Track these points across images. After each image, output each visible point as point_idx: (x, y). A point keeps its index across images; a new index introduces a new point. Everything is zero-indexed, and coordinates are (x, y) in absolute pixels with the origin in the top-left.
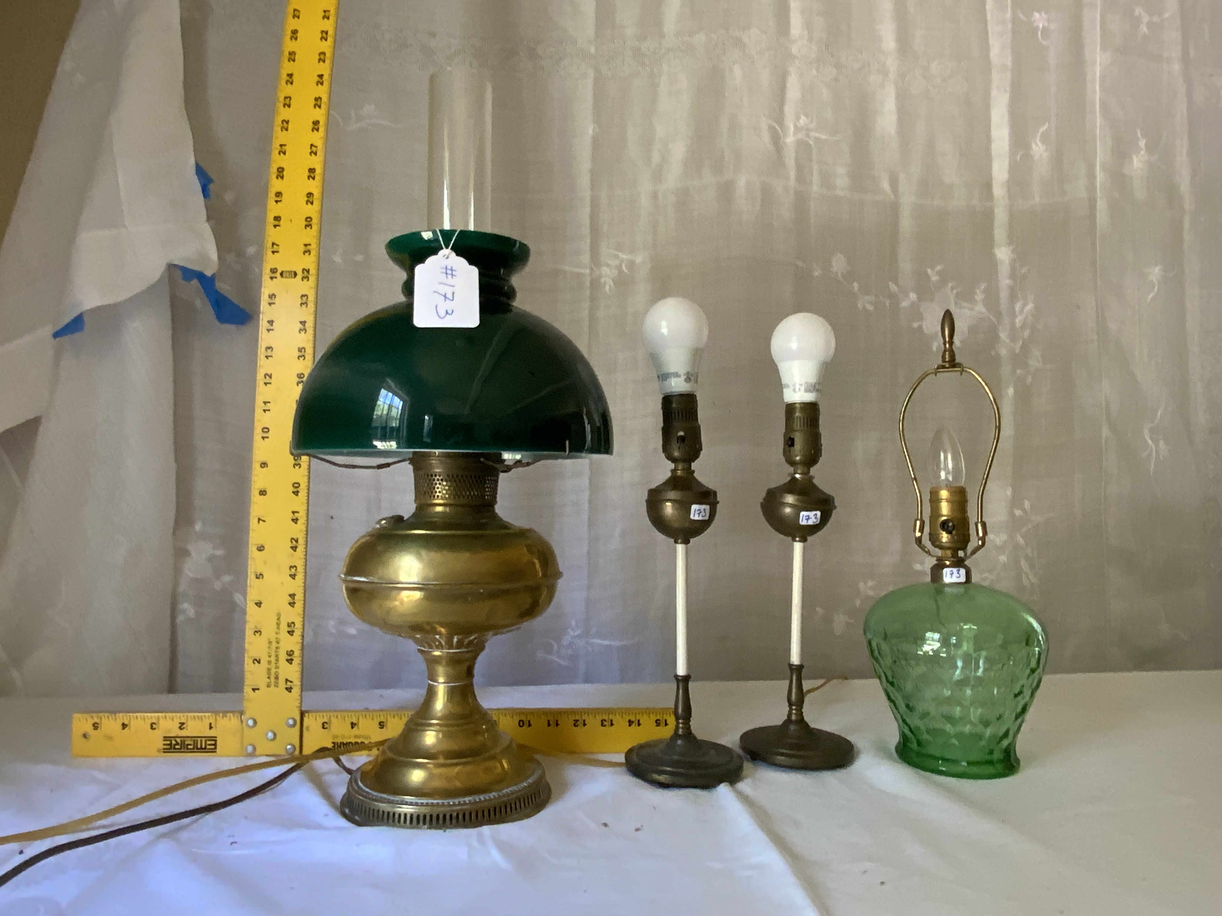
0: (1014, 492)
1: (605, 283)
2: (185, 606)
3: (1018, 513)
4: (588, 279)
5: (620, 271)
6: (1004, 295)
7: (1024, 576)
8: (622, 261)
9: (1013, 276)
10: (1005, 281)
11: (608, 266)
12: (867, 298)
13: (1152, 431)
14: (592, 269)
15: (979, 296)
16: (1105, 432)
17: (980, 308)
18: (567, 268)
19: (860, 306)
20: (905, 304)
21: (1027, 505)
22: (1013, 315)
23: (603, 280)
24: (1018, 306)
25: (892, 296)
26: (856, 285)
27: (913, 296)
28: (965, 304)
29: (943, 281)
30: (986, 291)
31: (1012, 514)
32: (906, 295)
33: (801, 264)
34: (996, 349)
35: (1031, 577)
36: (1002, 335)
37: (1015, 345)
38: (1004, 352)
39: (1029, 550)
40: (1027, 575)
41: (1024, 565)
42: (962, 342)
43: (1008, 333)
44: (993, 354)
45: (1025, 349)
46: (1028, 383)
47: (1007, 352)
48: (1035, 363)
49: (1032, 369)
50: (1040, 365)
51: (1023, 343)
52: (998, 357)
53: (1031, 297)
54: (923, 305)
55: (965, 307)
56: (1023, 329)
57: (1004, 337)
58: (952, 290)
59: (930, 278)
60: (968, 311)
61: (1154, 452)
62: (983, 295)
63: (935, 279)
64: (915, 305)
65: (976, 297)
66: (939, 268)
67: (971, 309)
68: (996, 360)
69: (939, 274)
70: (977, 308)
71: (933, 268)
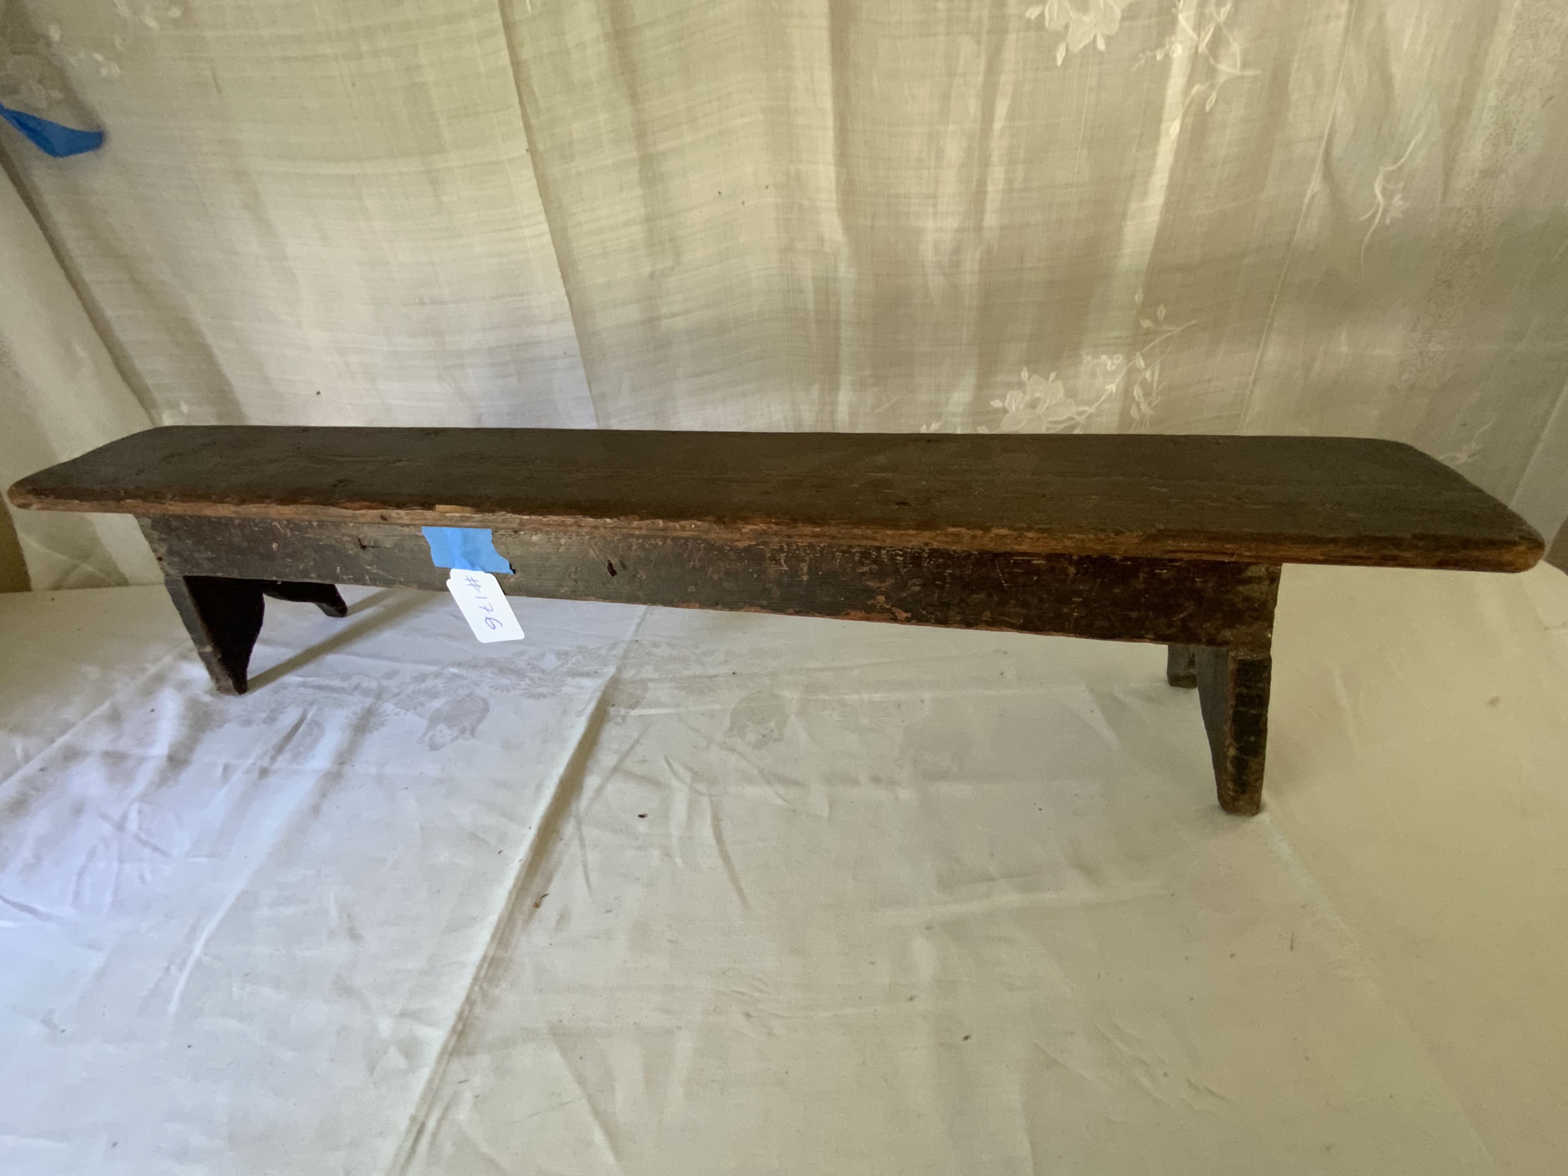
0: (1146, 297)
3: (1146, 324)
7: (1134, 407)
13: (1389, 178)
16: (1315, 185)
21: (1161, 311)
31: (1138, 326)
34: (1167, 46)
35: (1144, 407)
36: (1181, 17)
37: (1199, 36)
38: (1179, 52)
39: (1148, 375)
40: (1138, 405)
41: (1137, 392)
42: (1108, 39)
43: (1192, 12)
44: (1159, 57)
45: (1217, 43)
46: (1208, 109)
47: (1184, 50)
48: (1227, 68)
49: (1221, 80)
50: (1237, 71)
51: (1215, 29)
52: (1167, 62)
56: (1220, 3)
57: (1184, 21)
61: (1380, 212)
68: (1163, 69)
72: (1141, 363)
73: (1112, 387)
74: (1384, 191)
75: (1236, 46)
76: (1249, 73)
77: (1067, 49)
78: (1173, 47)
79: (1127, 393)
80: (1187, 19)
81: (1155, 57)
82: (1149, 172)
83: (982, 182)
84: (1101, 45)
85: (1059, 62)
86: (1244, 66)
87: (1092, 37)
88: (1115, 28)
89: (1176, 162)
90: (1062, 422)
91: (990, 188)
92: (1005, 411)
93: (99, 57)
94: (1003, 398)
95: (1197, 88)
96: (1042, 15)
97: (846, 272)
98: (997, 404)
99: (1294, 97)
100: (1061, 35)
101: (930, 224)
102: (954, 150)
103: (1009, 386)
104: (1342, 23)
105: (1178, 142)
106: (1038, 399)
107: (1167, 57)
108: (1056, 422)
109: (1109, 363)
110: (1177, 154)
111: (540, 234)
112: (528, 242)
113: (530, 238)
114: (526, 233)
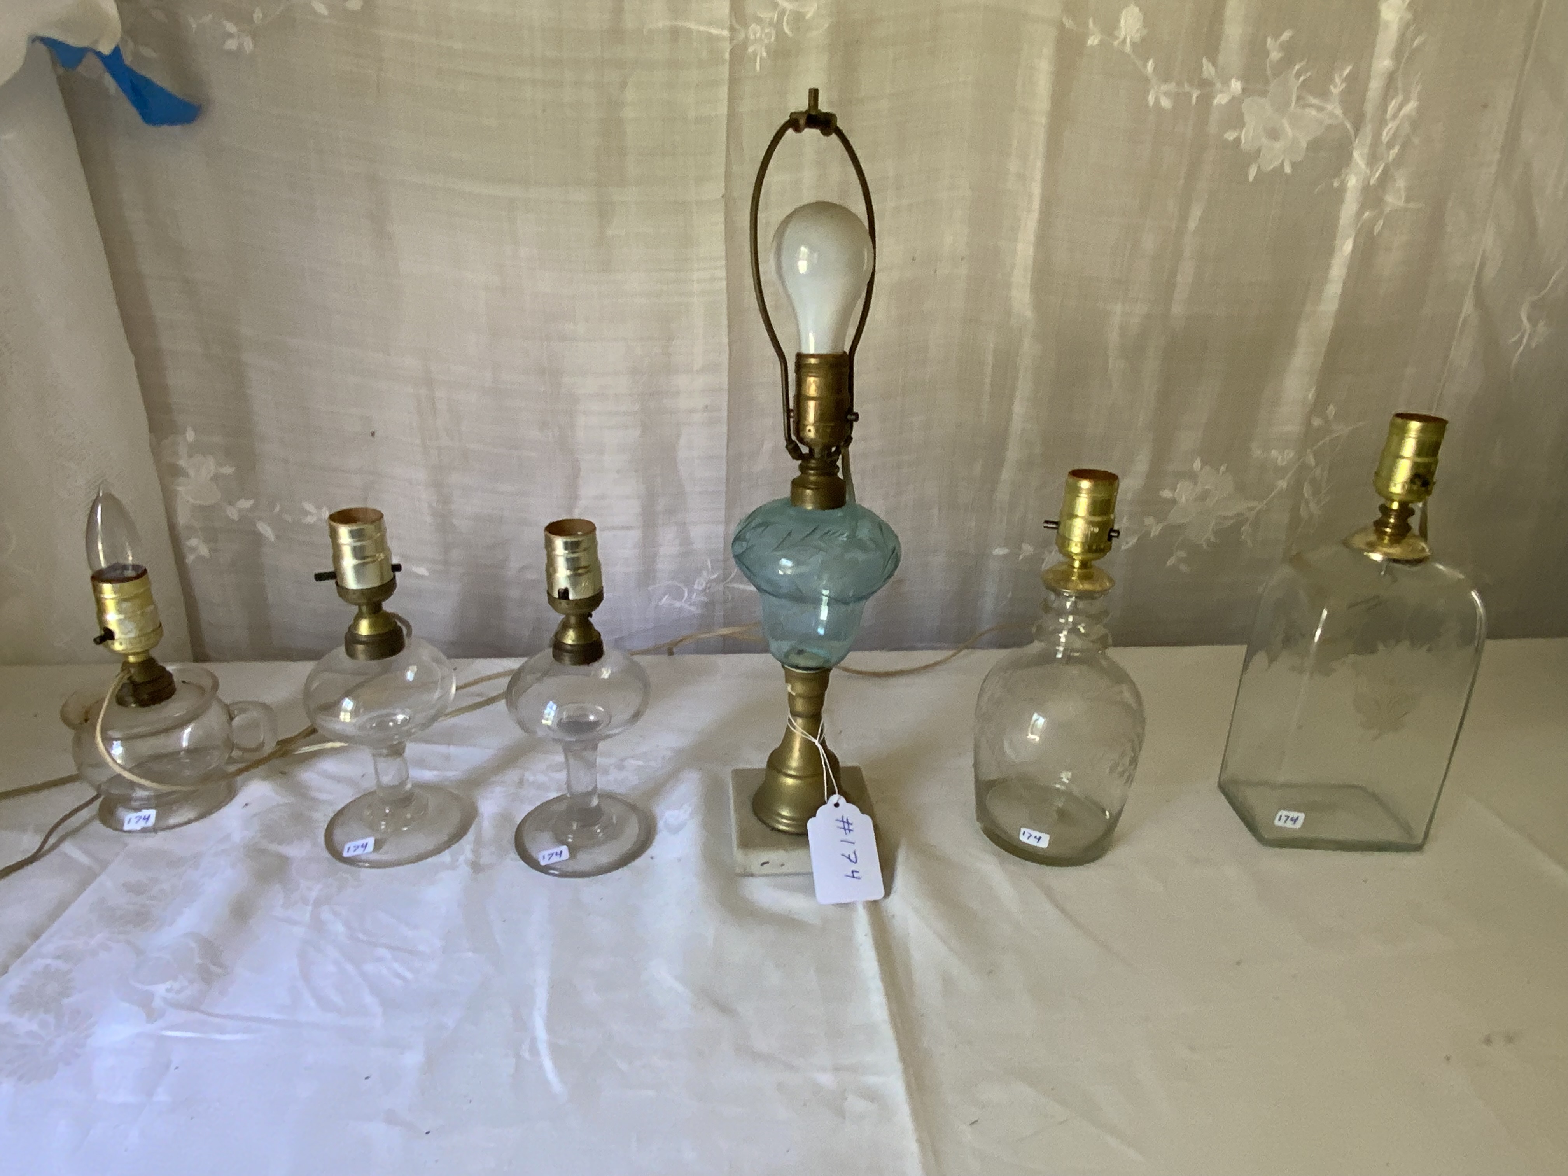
0: (1318, 396)
1: (755, 54)
2: (193, 542)
3: (1317, 422)
4: (727, 47)
5: (780, 34)
6: (1376, 85)
7: (1303, 506)
8: (783, 13)
9: (1398, 54)
10: (1383, 63)
11: (759, 21)
12: (1164, 88)
13: (1534, 306)
14: (732, 29)
15: (1337, 88)
16: (1468, 308)
17: (1335, 108)
18: (692, 26)
19: (1151, 100)
20: (1221, 100)
21: (1331, 410)
22: (1382, 122)
23: (751, 50)
24: (1393, 103)
25: (1205, 84)
26: (1150, 64)
27: (1236, 86)
28: (1314, 101)
29: (1288, 60)
30: (1351, 79)
31: (1309, 424)
32: (1226, 82)
33: (1069, 23)
34: (1343, 176)
35: (1312, 505)
36: (1356, 154)
37: (1371, 171)
38: (1353, 182)
39: (1318, 471)
40: (1307, 503)
41: (1307, 491)
42: (1294, 165)
43: (1366, 150)
44: (1336, 184)
45: (1386, 177)
46: (1376, 232)
47: (1357, 181)
48: (1394, 200)
49: (1388, 210)
50: (1401, 203)
51: (1384, 167)
52: (1342, 189)
53: (1416, 90)
54: (1248, 101)
55: (1311, 106)
56: (1390, 145)
57: (1359, 157)
58: (1298, 75)
59: (1267, 54)
60: (1313, 112)
61: (1526, 337)
62: (1344, 85)
63: (1275, 55)
64: (1236, 102)
65: (1332, 87)
66: (1286, 35)
67: (1320, 109)
68: (1339, 195)
69: (1285, 47)
70: (1330, 107)
71: (1277, 36)
72: (1311, 460)
73: (1283, 484)
74: (1529, 319)
75: (1401, 183)
76: (1411, 205)
77: (1259, 167)
78: (1347, 177)
79: (1296, 488)
80: (1361, 156)
81: (1332, 184)
83: (1173, 274)
84: (1288, 169)
85: (1251, 179)
86: (1408, 200)
87: (1280, 161)
88: (1301, 155)
89: (1348, 275)
90: (1231, 518)
91: (1179, 278)
92: (1174, 502)
93: (231, 27)
94: (1173, 489)
95: (1367, 214)
96: (1238, 138)
97: (1028, 348)
98: (1166, 494)
99: (1449, 229)
100: (1252, 157)
101: (1118, 308)
102: (1150, 242)
103: (1180, 475)
104: (1493, 169)
105: (1351, 257)
106: (1208, 491)
107: (1343, 185)
108: (1226, 518)
109: (1281, 457)
110: (1350, 268)
111: (713, 279)
112: (696, 285)
113: (699, 281)
114: (695, 276)
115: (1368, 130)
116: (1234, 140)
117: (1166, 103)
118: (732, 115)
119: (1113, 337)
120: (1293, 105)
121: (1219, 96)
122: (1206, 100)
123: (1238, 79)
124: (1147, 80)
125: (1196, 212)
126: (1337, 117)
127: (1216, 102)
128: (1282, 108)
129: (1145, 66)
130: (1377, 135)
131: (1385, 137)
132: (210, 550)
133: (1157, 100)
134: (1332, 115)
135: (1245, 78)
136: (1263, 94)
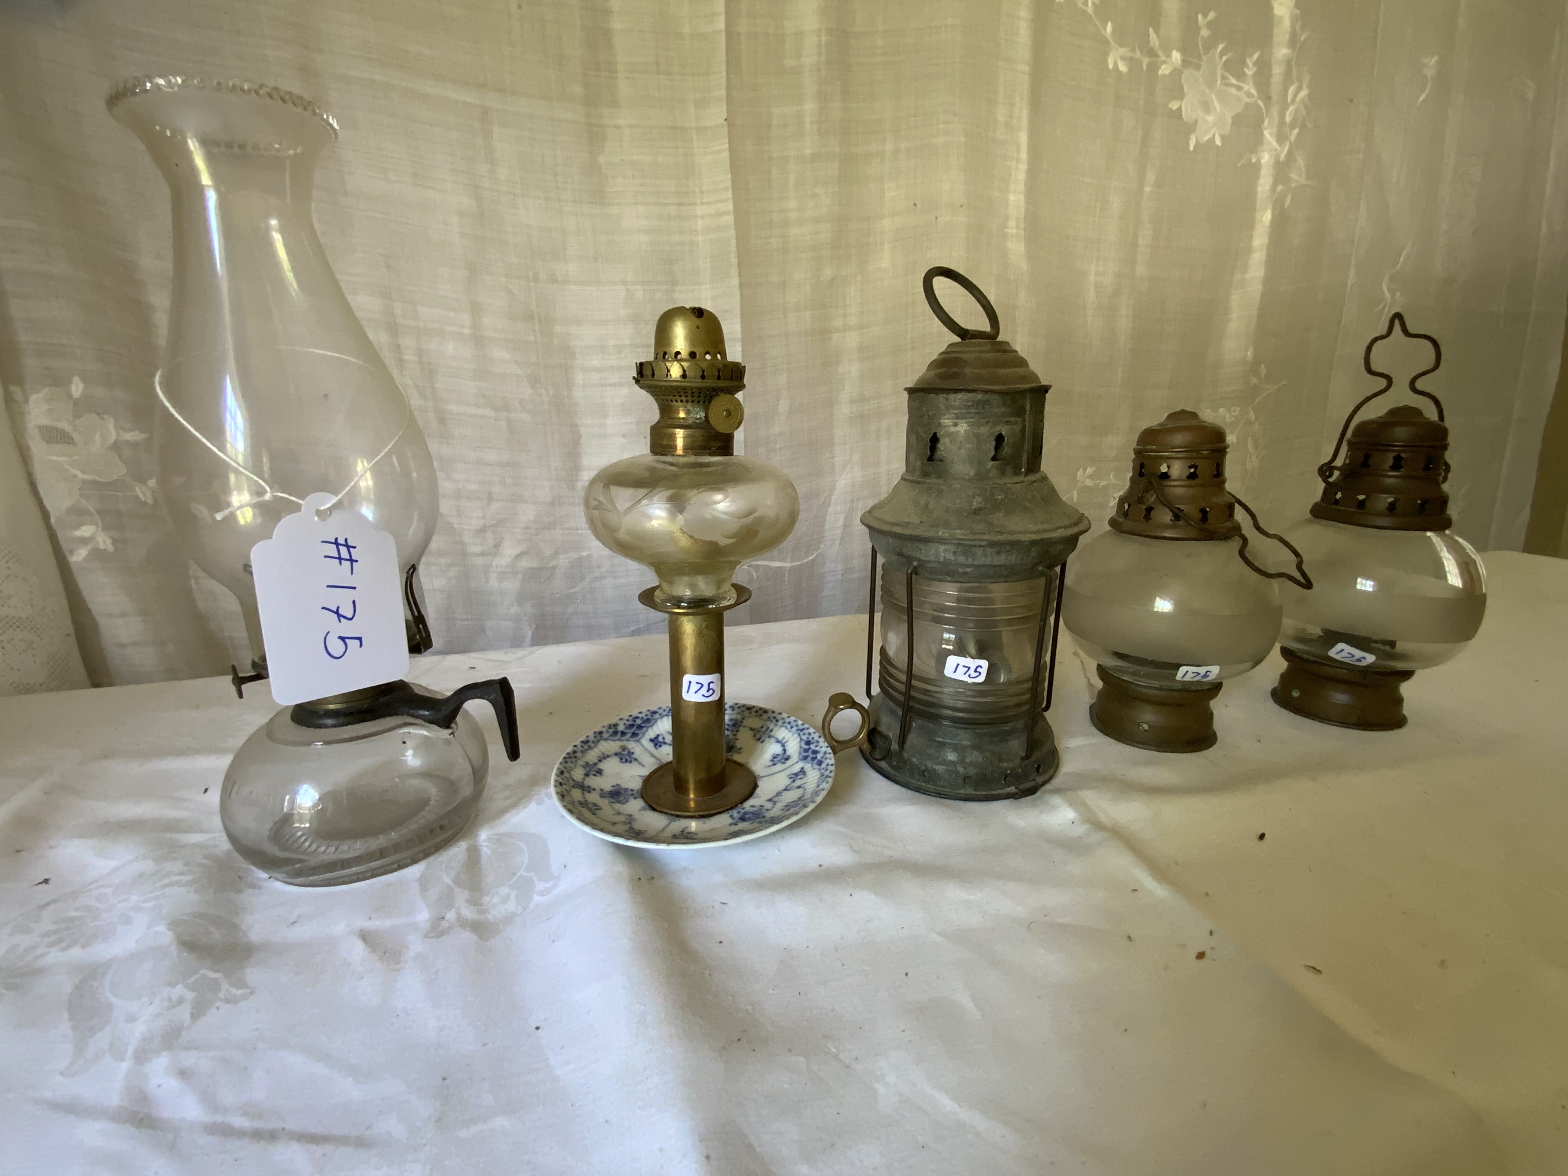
0: (1255, 355)
3: (1253, 381)
9: (1292, 43)
10: (1281, 52)
12: (1121, 52)
13: (1390, 281)
15: (1250, 71)
16: (1352, 276)
17: (1249, 87)
19: (1111, 63)
20: (1165, 70)
21: (1263, 369)
22: (1284, 105)
24: (1291, 88)
25: (1152, 54)
26: (1109, 27)
27: (1176, 56)
28: (1234, 81)
29: (1214, 39)
30: (1259, 64)
31: (1247, 382)
32: (1168, 53)
34: (1257, 153)
37: (1280, 147)
39: (1257, 427)
40: (1251, 457)
41: (1250, 445)
42: (1223, 138)
43: (1274, 130)
44: (1254, 160)
45: (1290, 156)
46: (1286, 205)
47: (1269, 158)
48: (1296, 177)
49: (1293, 185)
50: (1303, 181)
51: (1289, 146)
52: (1257, 167)
53: (1306, 79)
54: (1187, 72)
55: (1231, 85)
56: (1292, 126)
57: (1269, 135)
58: (1221, 55)
59: (1199, 29)
60: (1234, 91)
61: (1387, 306)
62: (1255, 69)
63: (1205, 33)
64: (1176, 73)
65: (1246, 70)
66: (1212, 15)
67: (1239, 88)
68: (1255, 169)
69: (1210, 25)
70: (1246, 87)
71: (1205, 16)
72: (1252, 416)
73: (1231, 438)
74: (1389, 289)
75: (1301, 162)
76: (1310, 183)
77: (1197, 139)
78: (1261, 154)
79: (1242, 442)
80: (1271, 134)
81: (1251, 159)
82: (1249, 250)
83: (1135, 236)
84: (1218, 142)
85: (1191, 148)
86: (1307, 177)
87: (1212, 133)
88: (1227, 129)
89: (1269, 243)
95: (1280, 187)
96: (1180, 108)
99: (1333, 208)
100: (1191, 127)
101: (1093, 267)
102: (1116, 203)
104: (1360, 157)
105: (1270, 227)
107: (1258, 161)
109: (1228, 415)
111: (719, 214)
112: (700, 222)
113: (702, 217)
114: (700, 210)
115: (1275, 111)
116: (1177, 109)
117: (1123, 68)
118: (730, 33)
119: (1091, 296)
120: (1219, 82)
121: (1163, 67)
122: (1154, 67)
123: (1178, 50)
124: (1106, 42)
125: (1151, 177)
126: (1252, 96)
127: (1160, 72)
128: (1211, 84)
129: (1105, 29)
130: (1282, 115)
131: (1288, 119)
132: (114, 541)
133: (1115, 64)
134: (1249, 95)
135: (1183, 50)
136: (1198, 67)
